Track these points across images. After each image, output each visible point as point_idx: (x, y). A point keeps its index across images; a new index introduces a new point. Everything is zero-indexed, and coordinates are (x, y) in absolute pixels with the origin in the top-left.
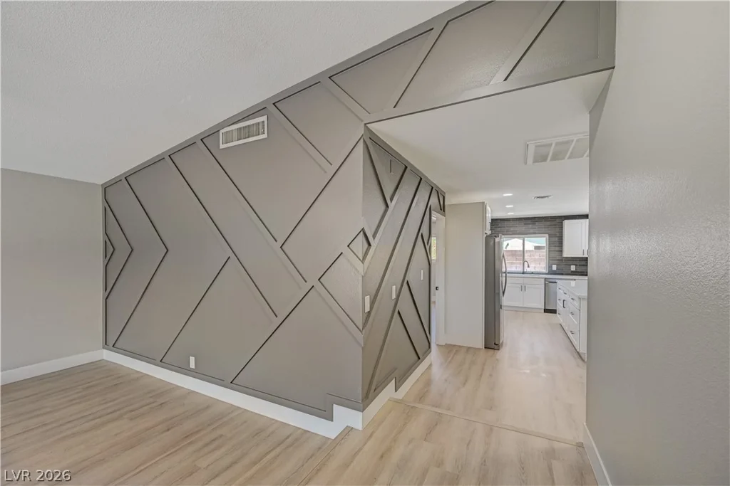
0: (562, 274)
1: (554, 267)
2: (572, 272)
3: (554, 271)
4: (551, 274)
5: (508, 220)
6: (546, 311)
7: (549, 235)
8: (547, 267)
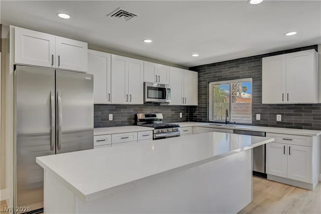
0: (267, 126)
1: (258, 117)
2: (278, 122)
3: (259, 121)
4: (255, 125)
5: (214, 65)
6: (255, 174)
7: (253, 78)
8: (251, 116)
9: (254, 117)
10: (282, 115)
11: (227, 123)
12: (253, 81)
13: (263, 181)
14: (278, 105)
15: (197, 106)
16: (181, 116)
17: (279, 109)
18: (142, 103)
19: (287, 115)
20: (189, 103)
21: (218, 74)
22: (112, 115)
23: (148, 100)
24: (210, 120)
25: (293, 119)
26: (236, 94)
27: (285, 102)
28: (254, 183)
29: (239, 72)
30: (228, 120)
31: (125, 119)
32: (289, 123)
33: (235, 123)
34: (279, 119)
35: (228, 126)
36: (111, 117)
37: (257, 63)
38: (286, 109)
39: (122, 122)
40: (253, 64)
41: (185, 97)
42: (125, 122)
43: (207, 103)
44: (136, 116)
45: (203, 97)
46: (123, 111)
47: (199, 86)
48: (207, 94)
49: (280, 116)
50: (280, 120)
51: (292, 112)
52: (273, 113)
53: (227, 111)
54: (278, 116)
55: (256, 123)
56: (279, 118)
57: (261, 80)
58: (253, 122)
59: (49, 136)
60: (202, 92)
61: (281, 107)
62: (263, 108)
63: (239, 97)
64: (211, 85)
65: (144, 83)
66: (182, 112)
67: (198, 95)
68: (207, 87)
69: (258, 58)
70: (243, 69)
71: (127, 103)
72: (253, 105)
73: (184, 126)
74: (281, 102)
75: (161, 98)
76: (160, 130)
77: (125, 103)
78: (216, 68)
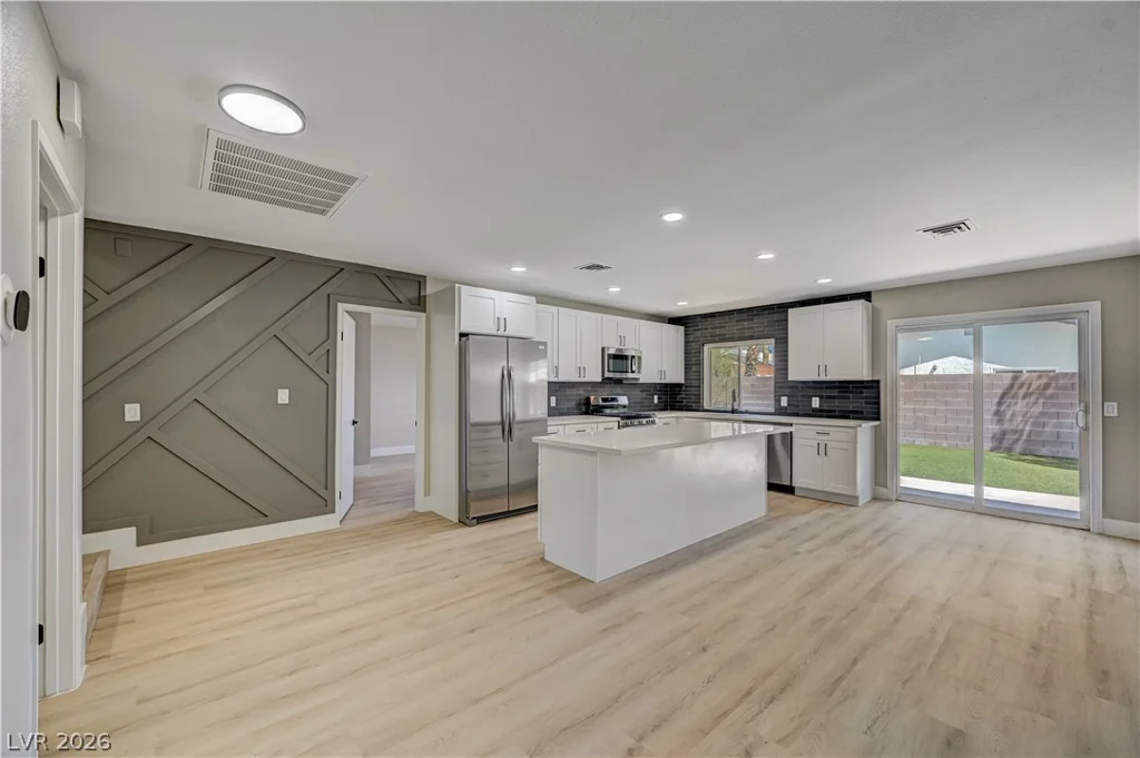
0: (797, 415)
1: (784, 402)
2: (814, 410)
3: (785, 408)
4: (779, 414)
5: (712, 315)
6: (772, 487)
7: (776, 339)
8: (772, 402)
9: (778, 401)
10: (821, 397)
11: (733, 411)
12: (776, 343)
13: (790, 497)
14: (814, 382)
15: (682, 384)
16: (656, 401)
17: (815, 388)
18: (600, 379)
19: (828, 397)
20: (669, 380)
21: (718, 331)
22: (555, 398)
23: (607, 375)
24: (705, 407)
25: (837, 404)
26: (755, 359)
27: (823, 378)
28: (769, 501)
29: (753, 328)
30: (736, 407)
31: (572, 404)
32: (829, 411)
33: (746, 412)
35: (736, 416)
36: (553, 401)
37: (782, 316)
38: (827, 388)
39: (568, 409)
40: (775, 317)
43: (700, 379)
44: (588, 399)
45: (694, 368)
46: (569, 392)
47: (686, 349)
48: (699, 364)
49: (818, 399)
50: (818, 406)
51: (835, 393)
52: (807, 396)
53: (734, 392)
54: (814, 399)
55: (780, 411)
56: (816, 403)
57: (787, 343)
58: (776, 409)
59: (500, 427)
60: (692, 361)
61: (819, 386)
62: (791, 387)
63: (762, 364)
64: (706, 348)
65: (603, 349)
66: (658, 395)
67: (686, 365)
68: (699, 352)
69: (783, 308)
70: (758, 324)
71: (579, 380)
72: (776, 383)
73: (661, 417)
74: (816, 378)
75: (629, 371)
76: (629, 421)
77: (576, 379)
78: (717, 321)
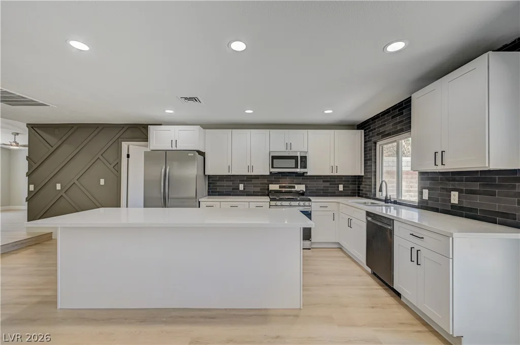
0: (439, 211)
1: (426, 196)
2: (453, 206)
3: (428, 202)
9: (421, 193)
10: (460, 191)
11: (386, 200)
14: (453, 173)
15: (362, 176)
16: (341, 189)
17: (454, 180)
18: (268, 173)
19: (469, 192)
21: (381, 130)
22: (243, 185)
25: (479, 202)
27: (441, 167)
31: (258, 189)
32: (471, 210)
34: (454, 200)
36: (241, 187)
38: (467, 180)
39: (254, 192)
41: (336, 165)
42: (258, 192)
43: (372, 172)
45: (368, 163)
46: (254, 181)
48: (371, 159)
49: (456, 193)
50: (457, 202)
51: (476, 186)
52: (446, 189)
54: (452, 193)
55: (424, 205)
56: (455, 198)
58: (419, 202)
61: (457, 177)
62: (432, 179)
64: (378, 145)
65: (270, 153)
66: (344, 184)
68: (371, 150)
71: (248, 174)
75: (294, 167)
76: (279, 203)
